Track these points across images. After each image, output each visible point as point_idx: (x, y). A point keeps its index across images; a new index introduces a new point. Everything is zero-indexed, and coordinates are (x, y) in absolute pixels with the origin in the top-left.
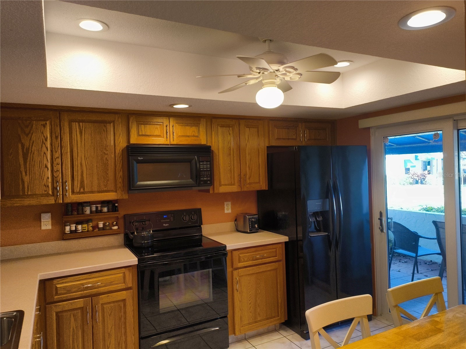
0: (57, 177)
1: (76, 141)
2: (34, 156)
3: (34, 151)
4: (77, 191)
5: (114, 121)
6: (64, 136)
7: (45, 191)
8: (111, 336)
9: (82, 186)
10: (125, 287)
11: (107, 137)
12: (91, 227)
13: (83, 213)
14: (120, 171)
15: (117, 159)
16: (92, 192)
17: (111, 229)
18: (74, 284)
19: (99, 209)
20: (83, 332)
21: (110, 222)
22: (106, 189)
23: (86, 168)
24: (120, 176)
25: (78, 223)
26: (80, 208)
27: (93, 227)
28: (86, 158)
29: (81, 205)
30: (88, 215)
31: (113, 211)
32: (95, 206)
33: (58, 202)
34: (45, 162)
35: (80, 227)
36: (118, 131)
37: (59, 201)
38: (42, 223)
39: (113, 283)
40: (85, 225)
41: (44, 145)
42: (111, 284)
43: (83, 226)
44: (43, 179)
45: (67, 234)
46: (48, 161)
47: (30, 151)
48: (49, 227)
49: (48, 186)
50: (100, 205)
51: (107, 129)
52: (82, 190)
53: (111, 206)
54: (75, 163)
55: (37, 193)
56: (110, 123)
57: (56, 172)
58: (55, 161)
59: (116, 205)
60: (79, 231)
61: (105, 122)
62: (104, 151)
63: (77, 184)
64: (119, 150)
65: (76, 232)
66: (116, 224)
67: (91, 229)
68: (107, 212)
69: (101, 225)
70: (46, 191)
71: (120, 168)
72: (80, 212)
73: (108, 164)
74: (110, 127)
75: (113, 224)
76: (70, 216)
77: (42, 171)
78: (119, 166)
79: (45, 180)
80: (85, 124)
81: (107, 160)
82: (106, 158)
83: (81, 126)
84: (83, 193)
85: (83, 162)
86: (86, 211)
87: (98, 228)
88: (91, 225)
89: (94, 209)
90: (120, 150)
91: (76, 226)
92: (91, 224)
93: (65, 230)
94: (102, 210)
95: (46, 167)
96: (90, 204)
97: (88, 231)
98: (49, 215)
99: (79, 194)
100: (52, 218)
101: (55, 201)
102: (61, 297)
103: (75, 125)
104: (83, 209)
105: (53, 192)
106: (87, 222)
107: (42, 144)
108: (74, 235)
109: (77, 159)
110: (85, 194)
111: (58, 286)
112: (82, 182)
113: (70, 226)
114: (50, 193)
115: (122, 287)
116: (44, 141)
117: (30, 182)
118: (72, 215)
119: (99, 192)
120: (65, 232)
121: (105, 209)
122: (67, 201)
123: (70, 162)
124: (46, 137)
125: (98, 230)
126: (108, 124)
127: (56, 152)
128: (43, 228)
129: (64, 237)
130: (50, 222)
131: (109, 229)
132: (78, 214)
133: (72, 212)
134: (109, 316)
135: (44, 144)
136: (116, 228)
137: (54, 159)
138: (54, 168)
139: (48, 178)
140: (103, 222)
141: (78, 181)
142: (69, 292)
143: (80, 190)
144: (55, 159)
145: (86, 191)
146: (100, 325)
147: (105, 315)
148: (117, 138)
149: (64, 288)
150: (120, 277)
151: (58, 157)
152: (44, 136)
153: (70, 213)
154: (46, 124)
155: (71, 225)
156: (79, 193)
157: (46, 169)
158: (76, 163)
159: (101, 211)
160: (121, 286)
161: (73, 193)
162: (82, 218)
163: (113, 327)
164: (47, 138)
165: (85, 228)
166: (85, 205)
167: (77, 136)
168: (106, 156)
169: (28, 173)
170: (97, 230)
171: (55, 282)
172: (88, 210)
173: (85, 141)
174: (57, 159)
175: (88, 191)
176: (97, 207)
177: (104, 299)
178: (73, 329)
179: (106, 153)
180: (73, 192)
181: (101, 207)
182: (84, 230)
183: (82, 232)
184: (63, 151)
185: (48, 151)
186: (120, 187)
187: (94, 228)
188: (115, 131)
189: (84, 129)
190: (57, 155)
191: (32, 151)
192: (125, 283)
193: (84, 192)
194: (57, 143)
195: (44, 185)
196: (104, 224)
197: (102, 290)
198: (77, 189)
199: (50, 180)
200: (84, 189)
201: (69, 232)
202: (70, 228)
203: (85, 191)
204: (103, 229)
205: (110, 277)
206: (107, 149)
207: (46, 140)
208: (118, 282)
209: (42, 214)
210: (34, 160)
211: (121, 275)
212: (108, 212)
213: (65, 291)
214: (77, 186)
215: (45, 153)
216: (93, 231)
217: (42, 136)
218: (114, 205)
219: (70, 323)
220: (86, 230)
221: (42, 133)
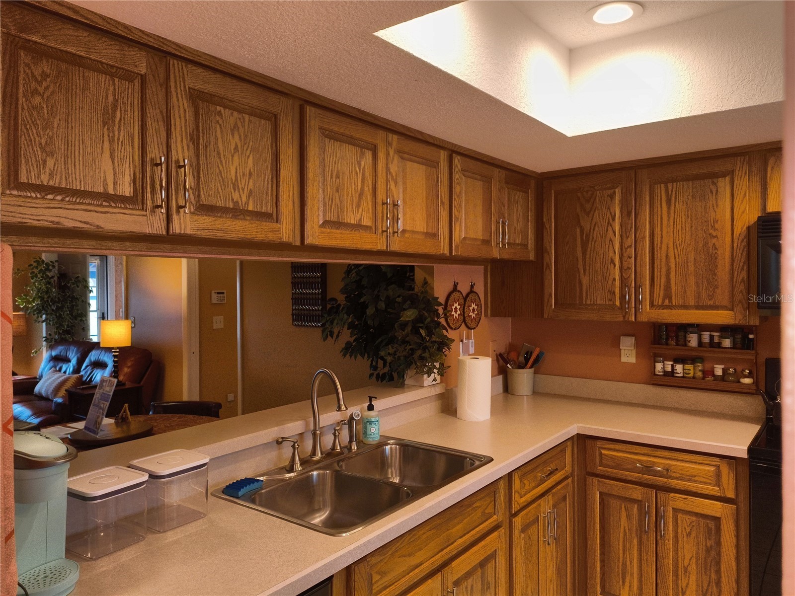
0: (627, 278)
1: (659, 216)
2: (596, 245)
3: (596, 238)
4: (658, 302)
5: (733, 171)
6: (640, 211)
7: (610, 300)
8: (689, 574)
9: (668, 295)
10: (719, 494)
11: (717, 206)
12: (700, 370)
13: (685, 345)
14: (742, 269)
15: (735, 245)
16: (685, 307)
17: (739, 382)
18: (628, 457)
19: (716, 340)
20: (640, 543)
21: (739, 369)
22: (711, 303)
23: (676, 264)
24: (741, 278)
25: (677, 360)
26: (681, 334)
27: (704, 372)
28: (676, 246)
29: (685, 328)
30: (693, 349)
31: (742, 348)
32: (708, 333)
33: (628, 319)
34: (611, 254)
35: (679, 368)
36: (740, 190)
37: (630, 318)
38: (622, 351)
39: (696, 479)
40: (690, 367)
41: (610, 228)
42: (691, 478)
43: (685, 368)
44: (607, 282)
45: (658, 375)
46: (615, 253)
47: (591, 238)
48: (633, 360)
49: (614, 293)
50: (718, 334)
51: (717, 189)
52: (667, 302)
53: (739, 337)
54: (657, 255)
55: (598, 303)
56: (724, 175)
57: (626, 269)
58: (626, 251)
59: (751, 336)
60: (677, 375)
61: (714, 176)
62: (711, 231)
63: (659, 292)
64: (741, 227)
65: (673, 376)
66: (750, 373)
67: (700, 374)
68: (730, 348)
69: (719, 371)
70: (611, 300)
71: (741, 264)
72: (681, 342)
73: (716, 255)
74: (724, 184)
75: (742, 373)
76: (665, 347)
77: (606, 267)
78: (741, 259)
79: (610, 282)
80: (677, 185)
81: (716, 249)
82: (714, 244)
83: (670, 188)
84: (670, 307)
85: (671, 254)
86: (689, 341)
87: (714, 375)
88: (700, 369)
89: (706, 338)
90: (742, 228)
91: (673, 366)
92: (699, 366)
93: (655, 368)
94: (721, 343)
95: (613, 262)
96: (699, 328)
97: (694, 377)
98: (632, 340)
99: (663, 309)
100: (637, 345)
101: (624, 317)
102: (607, 472)
103: (661, 190)
104: (685, 337)
105: (621, 303)
106: (693, 361)
107: (608, 225)
108: (668, 380)
109: (661, 248)
110: (672, 309)
111: (603, 452)
112: (668, 287)
113: (663, 362)
114: (618, 303)
115: (713, 493)
116: (611, 220)
117: (589, 285)
118: (667, 344)
119: (698, 307)
120: (654, 371)
121: (727, 343)
122: (643, 318)
123: (649, 253)
124: (613, 214)
125: (714, 380)
126: (720, 179)
127: (627, 238)
128: (624, 359)
129: (655, 381)
130: (634, 352)
131: (734, 382)
132: (677, 345)
133: (667, 339)
134: (687, 535)
135: (611, 225)
136: (747, 381)
137: (624, 250)
138: (624, 263)
139: (614, 279)
140: (723, 366)
141: (660, 286)
142: (618, 467)
143: (663, 302)
144: (626, 249)
145: (674, 304)
146: (670, 543)
147: (679, 531)
148: (736, 204)
149: (612, 458)
150: (708, 471)
151: (630, 246)
152: (611, 213)
153: (664, 342)
154: (615, 193)
155: (666, 362)
156: (663, 307)
157: (612, 265)
158: (659, 255)
159: (719, 345)
160: (712, 490)
161: (652, 307)
162: (682, 353)
163: (694, 560)
164: (615, 215)
165: (687, 371)
166: (690, 330)
167: (661, 207)
168: (714, 240)
169: (587, 273)
170: (710, 378)
171: (599, 443)
172: (693, 340)
173: (674, 214)
174: (628, 250)
175: (677, 304)
176: (712, 337)
177: (678, 501)
178: (625, 531)
179: (714, 234)
180: (652, 305)
181: (721, 337)
182: (686, 373)
183: (683, 377)
184: (637, 236)
185: (615, 236)
186: (740, 301)
187: (706, 373)
188: (735, 190)
189: (674, 195)
190: (631, 240)
191: (593, 238)
192: (719, 486)
193: (670, 306)
194: (630, 222)
195: (609, 291)
196: (725, 371)
197: (675, 483)
198: (658, 301)
199: (617, 283)
200: (670, 301)
201: (661, 374)
202: (664, 366)
203: (672, 303)
204: (723, 378)
205: (690, 465)
206: (716, 226)
207: (614, 220)
208: (704, 480)
209: (621, 337)
210: (595, 252)
211: (713, 469)
212: (734, 347)
213: (614, 464)
214: (659, 295)
215: (611, 240)
216: (703, 378)
217: (609, 214)
218: (745, 337)
219: (620, 519)
220: (691, 375)
221: (609, 208)
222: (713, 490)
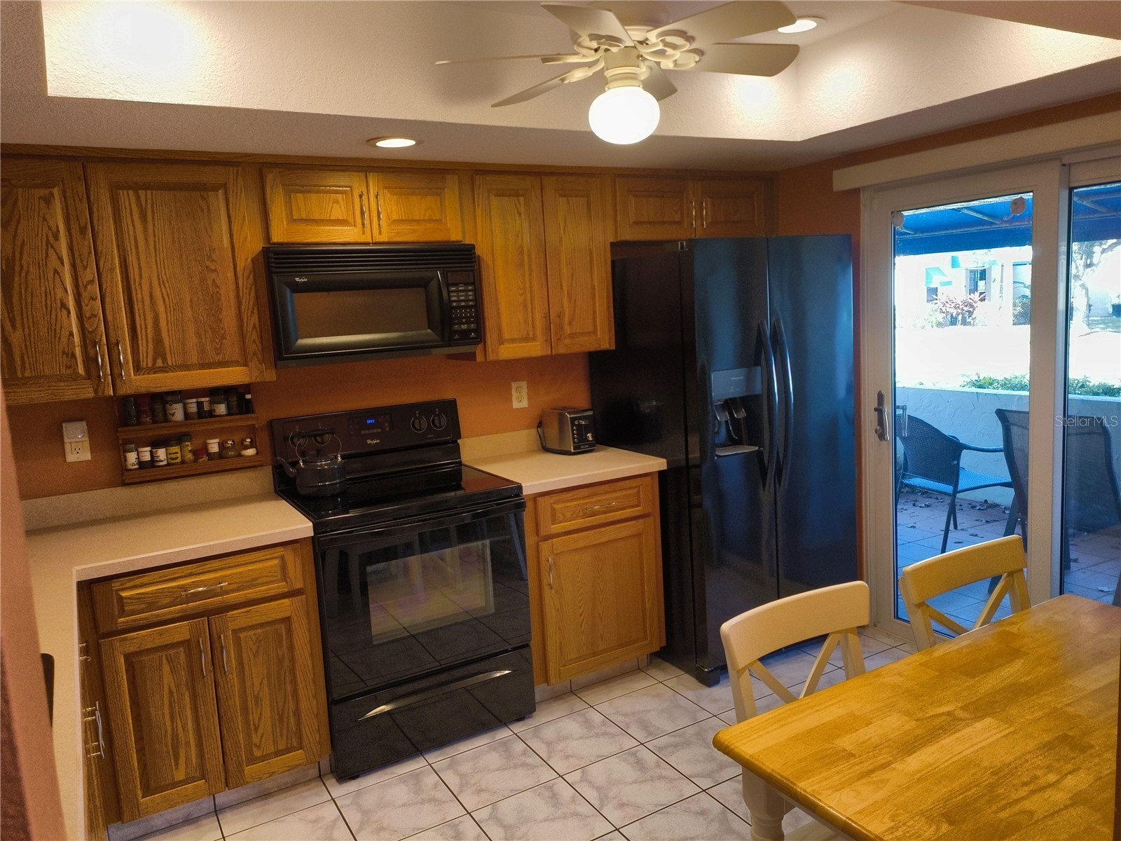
0: (93, 332)
1: (132, 239)
2: (29, 278)
3: (28, 267)
4: (147, 364)
5: (225, 184)
6: (100, 227)
7: (68, 367)
8: (261, 701)
9: (159, 351)
10: (286, 590)
11: (211, 228)
12: (190, 451)
13: (166, 420)
14: (252, 312)
15: (240, 282)
16: (187, 367)
17: (240, 455)
18: (164, 588)
19: (206, 407)
20: (194, 696)
21: (237, 439)
22: (220, 357)
23: (166, 308)
24: (252, 322)
25: (155, 444)
26: (158, 407)
27: (194, 452)
28: (163, 282)
29: (161, 399)
30: (179, 424)
31: (240, 413)
32: (194, 400)
33: (103, 393)
34: (60, 294)
35: (161, 453)
36: (237, 211)
37: (106, 391)
38: (67, 447)
39: (259, 581)
40: (176, 449)
41: (51, 251)
42: (252, 583)
43: (170, 452)
44: (59, 339)
45: (131, 470)
46: (67, 292)
47: (17, 268)
48: (87, 456)
49: (74, 356)
50: (207, 399)
51: (208, 206)
52: (159, 363)
53: (234, 399)
54: (137, 295)
55: (47, 372)
56: (215, 189)
57: (89, 318)
58: (85, 290)
59: (248, 397)
60: (161, 464)
61: (202, 188)
62: (208, 263)
63: (146, 348)
64: (244, 260)
65: (154, 466)
66: (251, 442)
67: (190, 456)
68: (226, 415)
69: (214, 446)
70: (70, 367)
71: (251, 306)
72: (160, 416)
73: (218, 295)
74: (218, 200)
75: (242, 443)
76: (136, 427)
77: (53, 317)
78: (248, 300)
79: (64, 340)
80: (152, 193)
81: (217, 287)
82: (214, 280)
83: (143, 198)
84: (163, 370)
85: (157, 293)
86: (173, 415)
87: (209, 454)
88: (190, 448)
89: (193, 408)
90: (246, 260)
91: (151, 452)
92: (188, 446)
93: (126, 460)
94: (214, 410)
95: (64, 306)
96: (181, 395)
97: (183, 462)
98: (83, 425)
99: (154, 374)
100: (91, 433)
101: (96, 391)
102: (135, 620)
103: (128, 198)
104: (165, 410)
105: (87, 370)
106: (179, 439)
107: (47, 248)
108: (149, 473)
109: (140, 284)
110: (167, 372)
111: (124, 594)
112: (158, 341)
113: (137, 450)
114: (81, 370)
115: (280, 591)
116: (51, 239)
117: (26, 345)
118: (139, 423)
119: (204, 366)
120: (126, 465)
121: (221, 409)
122: (124, 390)
123: (123, 292)
124: (54, 229)
125: (209, 460)
126: (211, 194)
127: (85, 268)
128: (71, 457)
129: (123, 478)
130: (87, 444)
131: (234, 457)
132: (154, 422)
133: (138, 417)
134: (255, 656)
135: (52, 247)
136: (251, 452)
137: (82, 289)
138: (84, 307)
139: (71, 334)
140: (217, 440)
141: (147, 341)
142: (152, 606)
143: (154, 363)
144: (86, 287)
145: (170, 364)
146: (234, 679)
147: (245, 656)
148: (236, 229)
149: (140, 598)
150: (272, 567)
151: (92, 282)
152: (50, 228)
153: (134, 420)
154: (52, 195)
155: (141, 449)
156: (154, 370)
157: (65, 312)
158: (139, 296)
159: (211, 414)
160: (278, 587)
161: (137, 371)
162: (166, 432)
163: (265, 681)
164: (58, 231)
165: (174, 456)
166: (169, 398)
167: (134, 225)
168: (214, 276)
169: (18, 324)
170: (205, 458)
171: (116, 585)
172: (177, 412)
173: (155, 236)
174: (89, 287)
175: (174, 364)
176: (200, 405)
177: (238, 618)
178: (171, 693)
179: (213, 268)
180: (138, 368)
181: (211, 403)
182: (172, 459)
183: (168, 464)
184: (101, 265)
185: (64, 266)
186: (255, 354)
187: (197, 453)
188: (231, 211)
189: (149, 206)
190: (89, 274)
191: (22, 267)
192: (286, 581)
193: (165, 367)
194: (86, 243)
195: (64, 353)
196: (221, 445)
197: (232, 597)
198: (147, 362)
199: (77, 339)
200: (165, 360)
201: (137, 467)
202: (138, 455)
203: (167, 363)
204: (221, 455)
205: (250, 567)
206: (214, 257)
207: (56, 237)
208: (269, 579)
209: (64, 425)
210: (29, 289)
211: (276, 562)
212: (229, 414)
213: (143, 606)
214: (147, 352)
215: (56, 271)
216: (195, 461)
217: (46, 229)
218: (241, 397)
219: (161, 677)
220: (179, 460)
221: (45, 219)
222: (280, 587)
